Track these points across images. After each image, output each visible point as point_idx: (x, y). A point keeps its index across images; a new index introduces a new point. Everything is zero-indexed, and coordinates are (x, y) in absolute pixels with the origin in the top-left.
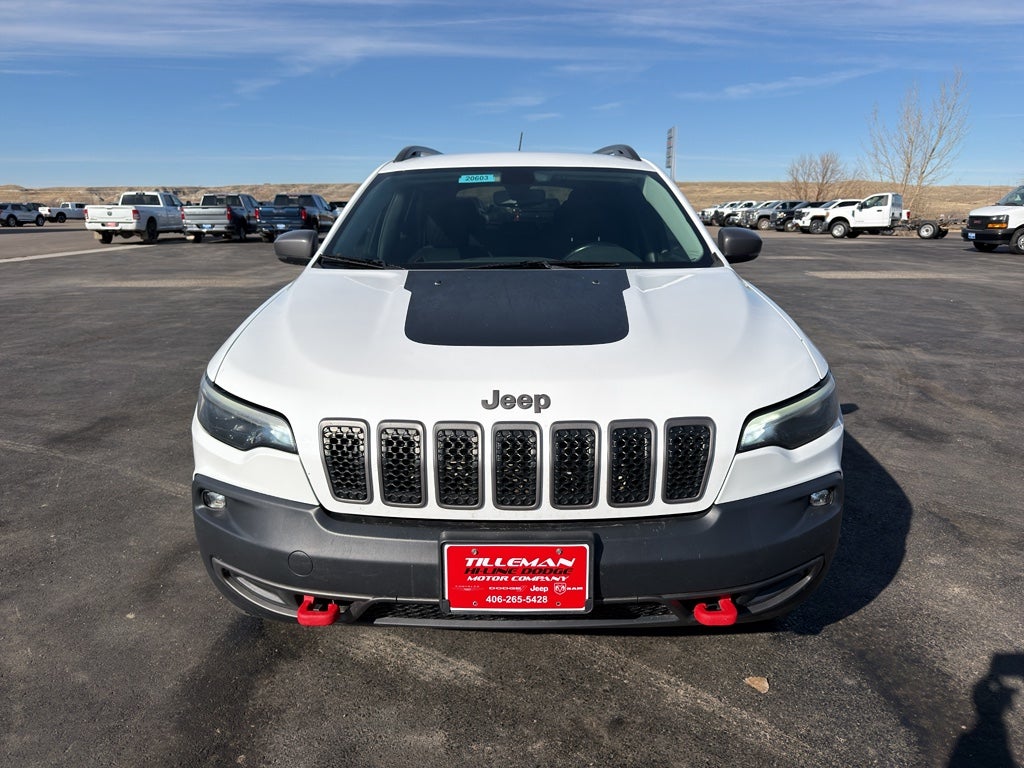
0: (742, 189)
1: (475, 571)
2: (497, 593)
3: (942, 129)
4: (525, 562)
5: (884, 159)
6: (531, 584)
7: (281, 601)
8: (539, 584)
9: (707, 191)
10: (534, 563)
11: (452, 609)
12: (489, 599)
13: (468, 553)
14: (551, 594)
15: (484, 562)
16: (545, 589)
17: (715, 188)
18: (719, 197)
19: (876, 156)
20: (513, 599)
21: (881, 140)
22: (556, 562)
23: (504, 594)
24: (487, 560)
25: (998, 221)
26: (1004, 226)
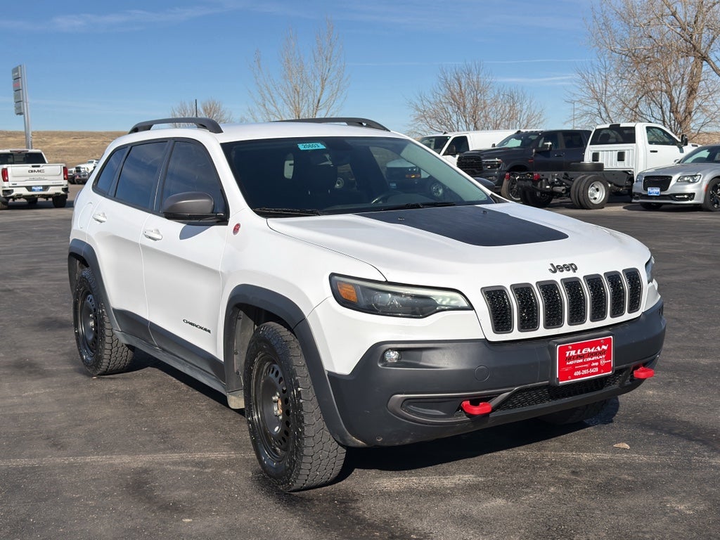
0: (90, 139)
1: (571, 358)
2: (578, 370)
3: (324, 80)
4: (589, 350)
5: (273, 109)
6: (591, 362)
7: (443, 414)
8: (595, 361)
9: (46, 143)
10: (593, 350)
11: (560, 383)
12: (576, 374)
13: (567, 349)
14: (599, 366)
15: (573, 353)
16: (597, 364)
17: (55, 139)
18: (63, 150)
19: (264, 105)
20: (585, 372)
21: (268, 89)
22: (601, 348)
23: (581, 369)
24: (574, 351)
25: (413, 173)
26: (419, 176)
